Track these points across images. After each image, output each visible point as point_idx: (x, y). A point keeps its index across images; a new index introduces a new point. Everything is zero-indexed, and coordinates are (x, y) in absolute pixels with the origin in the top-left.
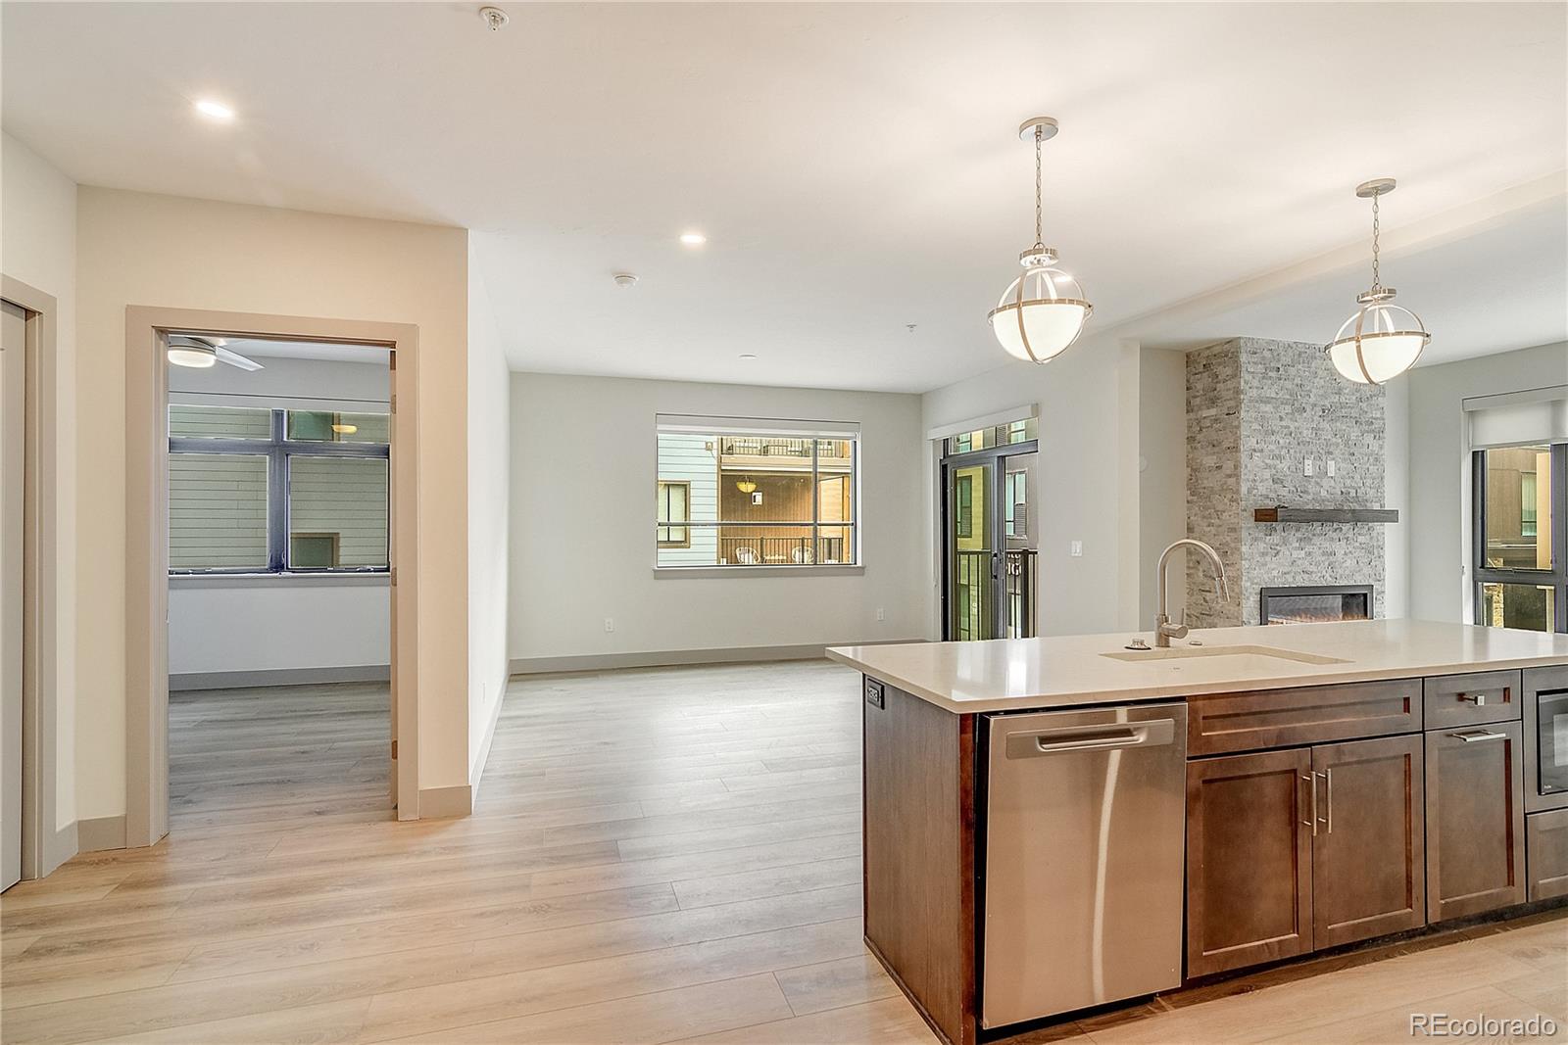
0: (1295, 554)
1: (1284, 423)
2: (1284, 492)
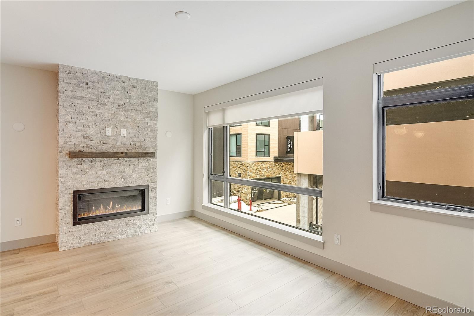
1: (91, 110)
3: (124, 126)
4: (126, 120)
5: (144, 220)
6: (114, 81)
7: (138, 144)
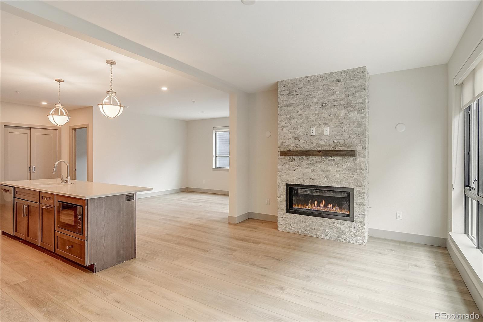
0: (306, 170)
1: (299, 114)
2: (300, 143)
4: (329, 117)
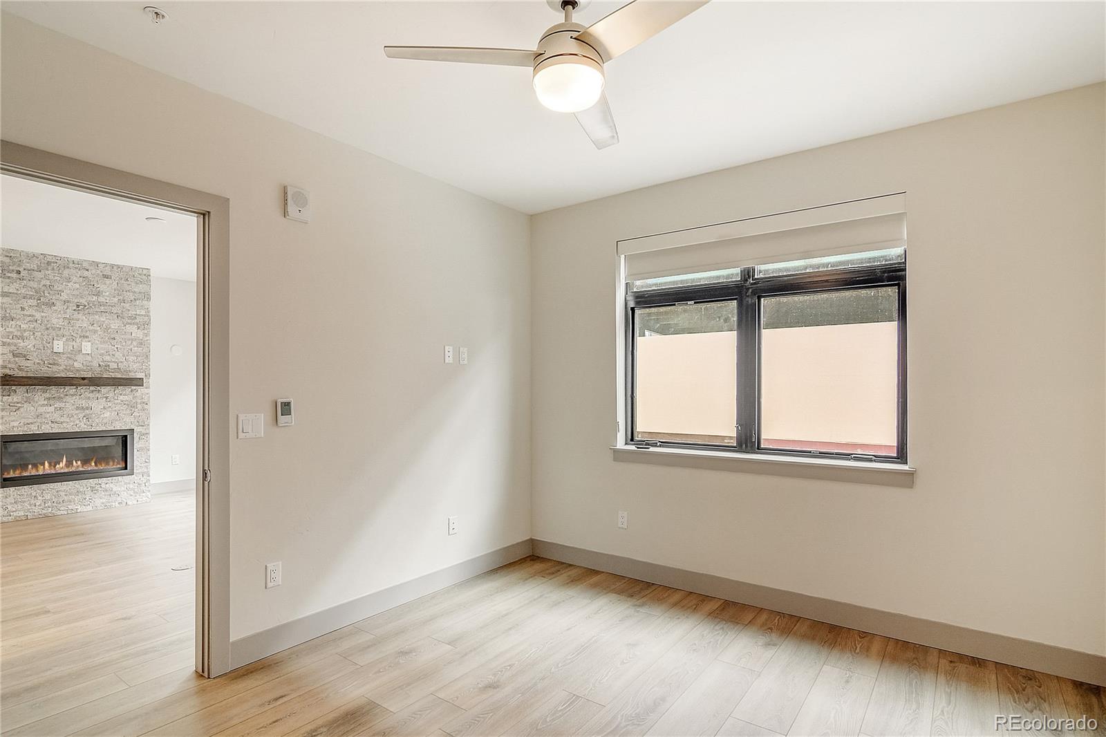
0: (42, 409)
1: (26, 313)
2: (28, 364)
3: (87, 337)
4: (92, 328)
5: (126, 483)
6: (68, 267)
7: (113, 366)
